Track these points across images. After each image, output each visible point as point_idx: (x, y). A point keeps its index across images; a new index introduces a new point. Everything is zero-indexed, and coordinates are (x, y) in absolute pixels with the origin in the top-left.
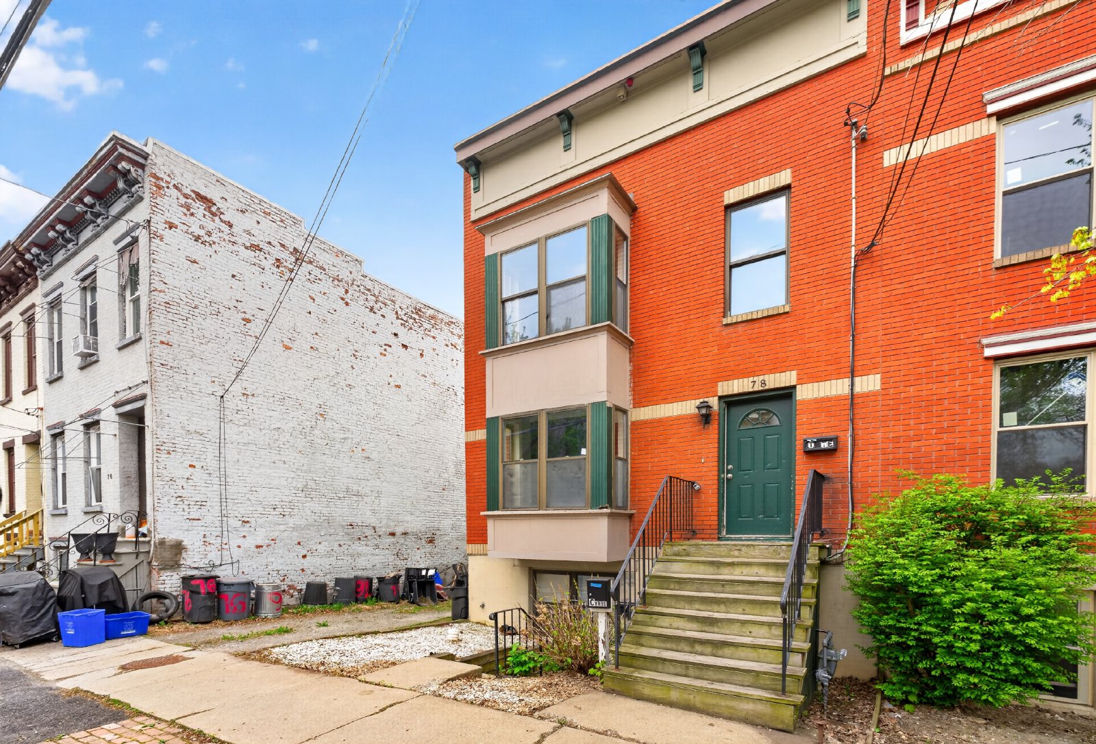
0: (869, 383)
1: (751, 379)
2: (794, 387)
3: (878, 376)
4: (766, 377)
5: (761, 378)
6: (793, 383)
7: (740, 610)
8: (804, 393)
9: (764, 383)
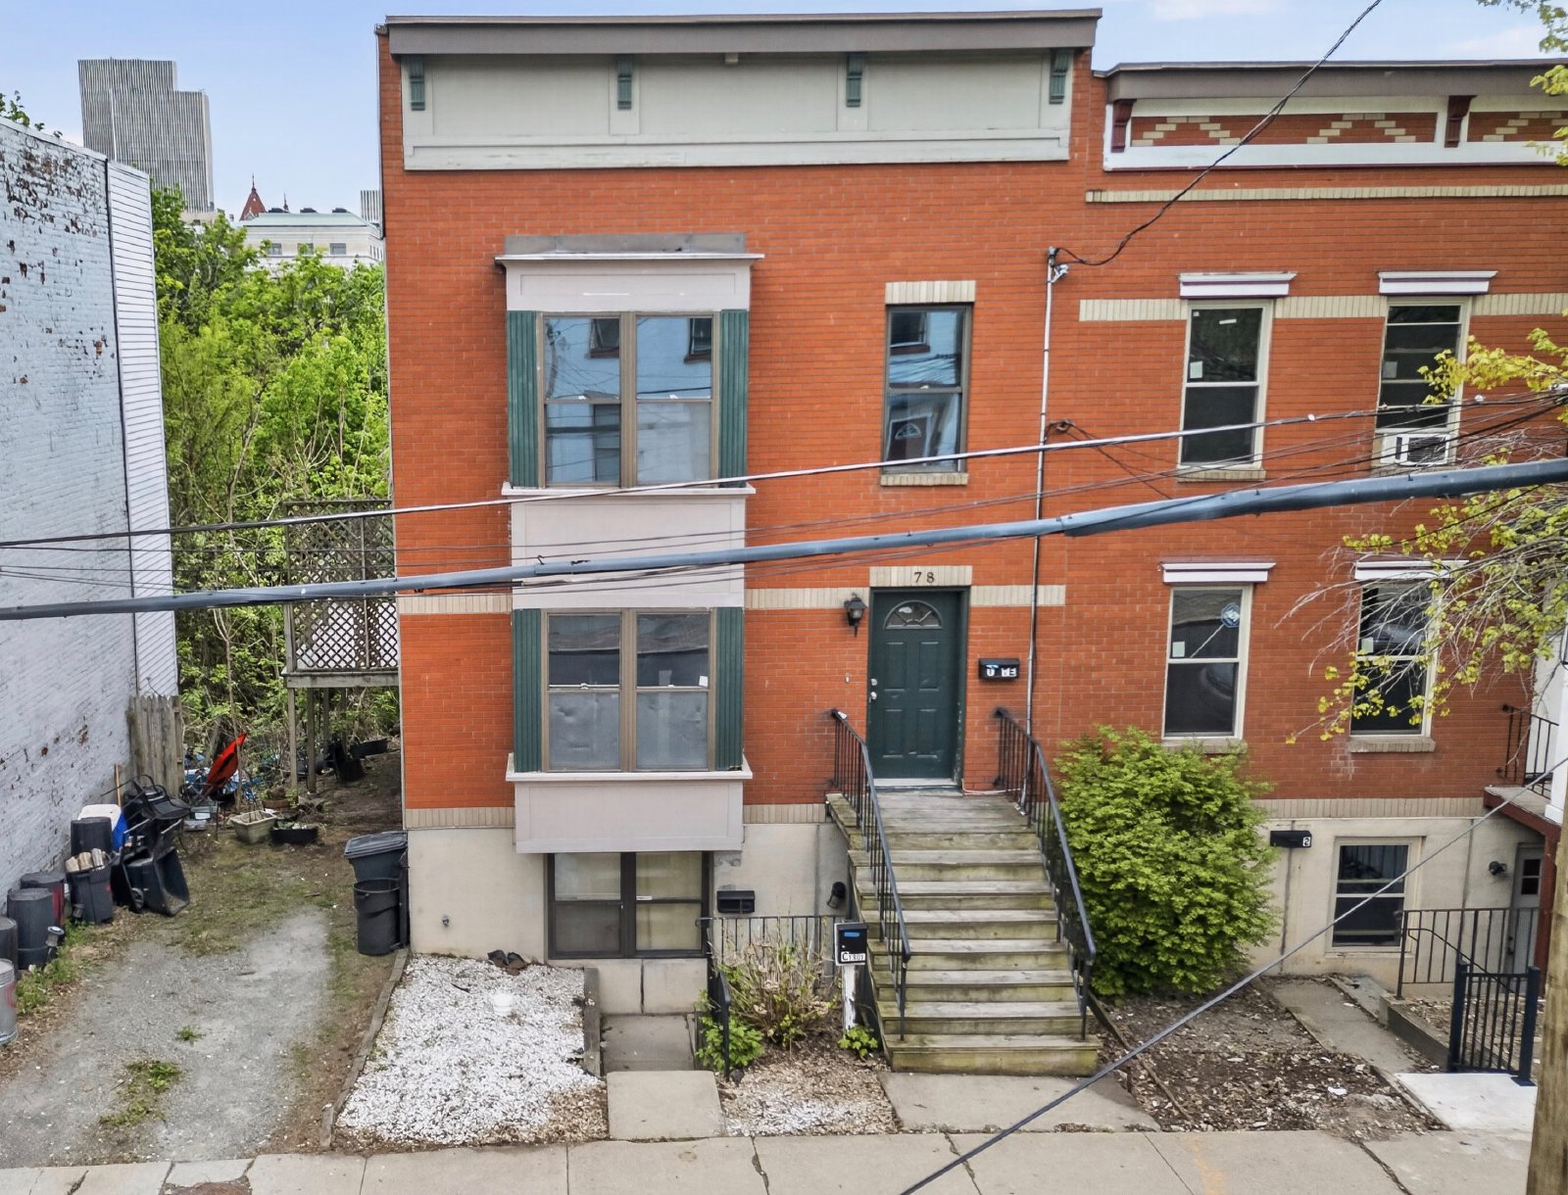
0: (1053, 595)
1: (916, 569)
2: (968, 587)
3: (1063, 588)
4: (934, 569)
5: (929, 569)
6: (968, 582)
7: (992, 935)
8: (982, 597)
9: (931, 577)
